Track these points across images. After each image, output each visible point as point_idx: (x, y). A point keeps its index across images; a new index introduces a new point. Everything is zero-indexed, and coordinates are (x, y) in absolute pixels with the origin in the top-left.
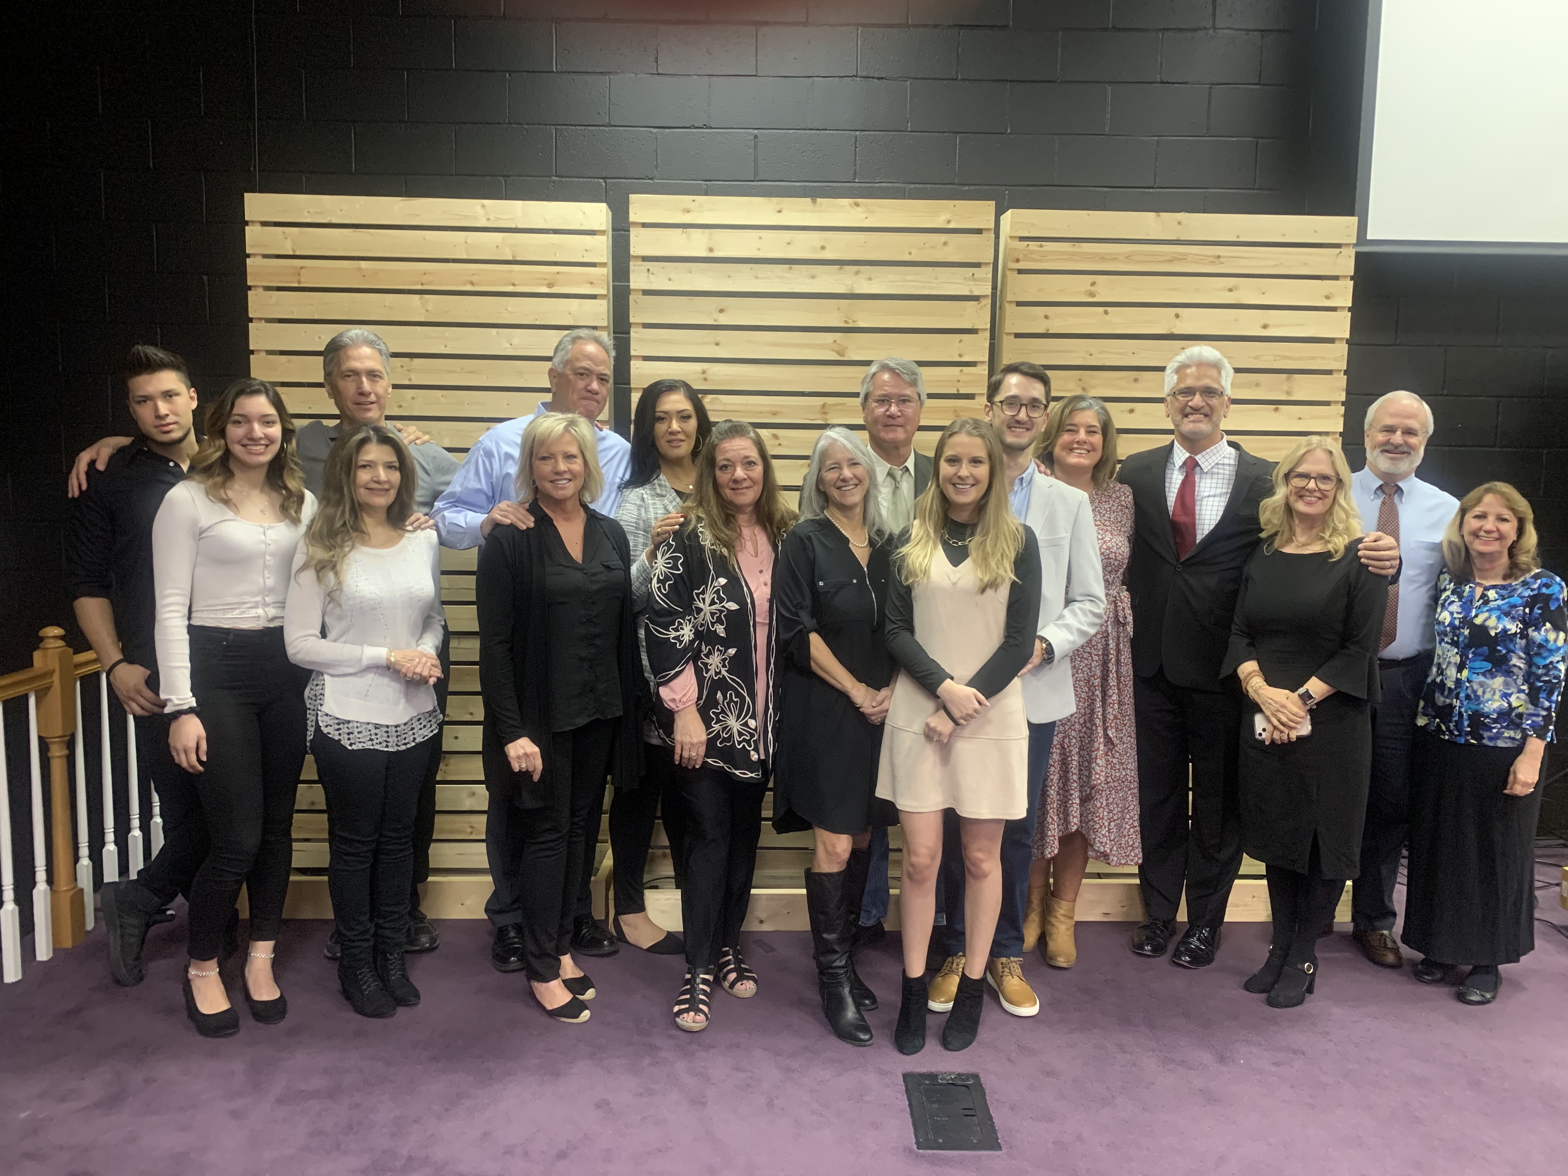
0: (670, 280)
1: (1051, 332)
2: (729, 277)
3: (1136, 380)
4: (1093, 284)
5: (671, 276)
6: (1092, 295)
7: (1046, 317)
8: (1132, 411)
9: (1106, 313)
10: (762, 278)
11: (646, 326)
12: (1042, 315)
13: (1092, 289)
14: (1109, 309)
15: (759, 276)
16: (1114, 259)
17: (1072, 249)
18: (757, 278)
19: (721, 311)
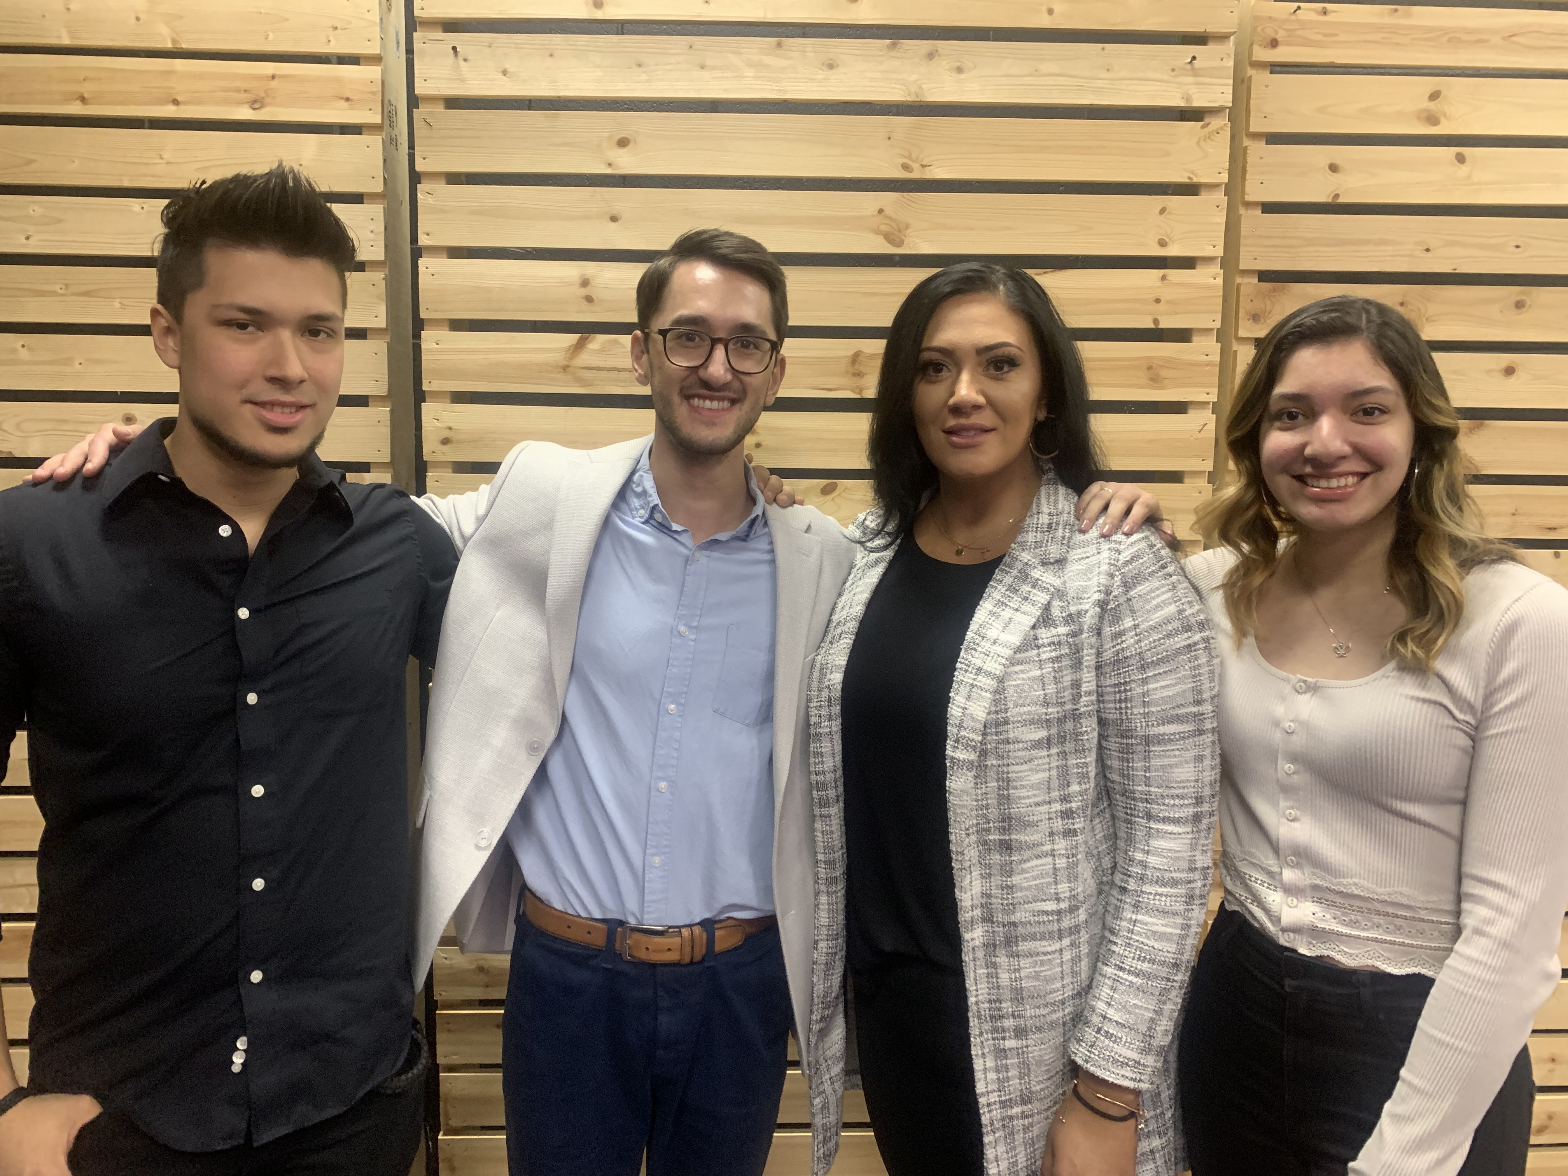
0: (505, 73)
1: (1341, 200)
2: (640, 66)
3: (1519, 305)
4: (1434, 96)
5: (508, 66)
6: (1433, 120)
7: (1333, 168)
8: (1509, 371)
9: (1461, 159)
10: (714, 68)
11: (454, 178)
12: (1324, 163)
13: (1432, 105)
14: (1466, 151)
15: (709, 62)
16: (1480, 41)
17: (1388, 20)
18: (703, 67)
19: (623, 143)
